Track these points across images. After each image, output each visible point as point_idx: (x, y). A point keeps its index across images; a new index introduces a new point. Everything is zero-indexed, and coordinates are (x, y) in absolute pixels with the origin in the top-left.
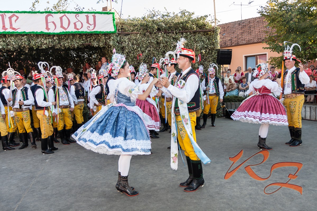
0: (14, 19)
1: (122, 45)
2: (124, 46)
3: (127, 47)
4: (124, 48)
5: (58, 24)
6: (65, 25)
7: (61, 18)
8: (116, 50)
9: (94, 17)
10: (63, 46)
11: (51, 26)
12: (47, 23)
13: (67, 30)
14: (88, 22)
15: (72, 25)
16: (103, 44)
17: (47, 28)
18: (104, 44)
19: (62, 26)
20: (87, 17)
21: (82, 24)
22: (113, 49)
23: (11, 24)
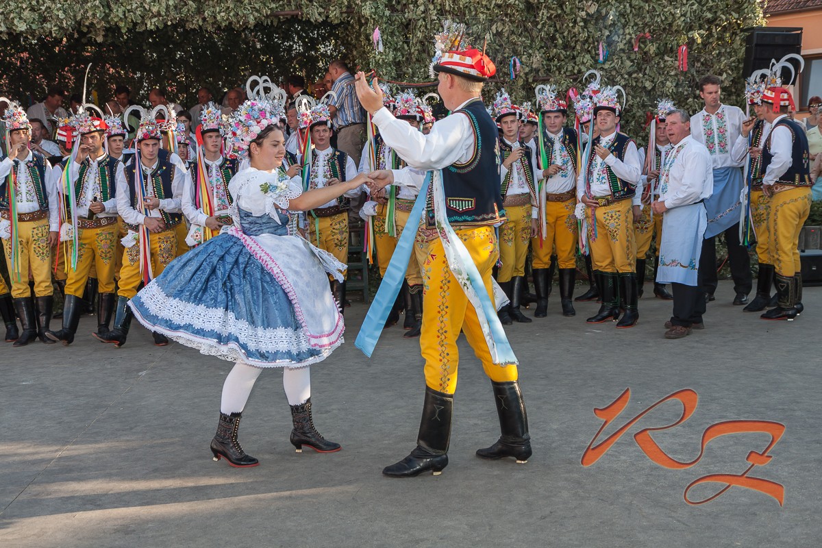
1: (406, 16)
2: (410, 20)
3: (421, 22)
4: (411, 27)
8: (383, 32)
10: (210, 20)
16: (341, 13)
18: (345, 12)
22: (374, 30)
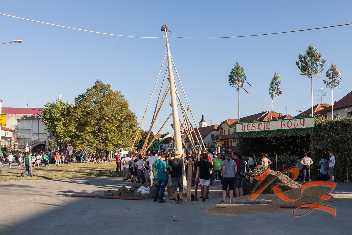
5: (286, 126)
6: (290, 126)
7: (288, 122)
9: (304, 120)
11: (283, 126)
12: (282, 125)
13: (291, 128)
14: (300, 123)
15: (293, 125)
17: (281, 127)
19: (288, 126)
20: (300, 120)
21: (298, 125)
23: (267, 126)
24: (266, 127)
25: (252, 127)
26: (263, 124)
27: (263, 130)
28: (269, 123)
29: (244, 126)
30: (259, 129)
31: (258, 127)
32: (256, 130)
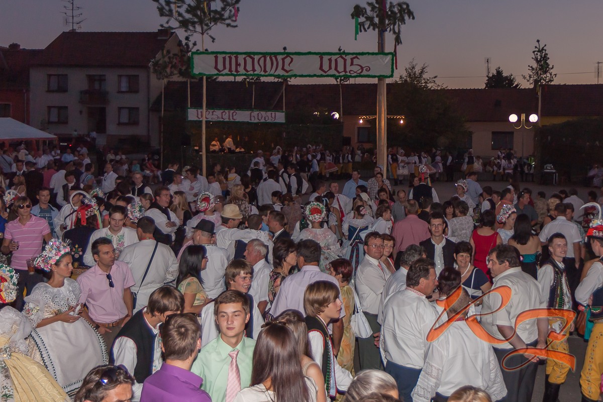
0: (235, 114)
5: (256, 118)
6: (260, 118)
7: (258, 114)
11: (253, 119)
12: (251, 116)
13: (261, 121)
15: (263, 118)
17: (251, 120)
19: (258, 119)
21: (268, 117)
23: (233, 116)
24: (231, 118)
25: (213, 115)
26: (228, 113)
27: (227, 120)
28: (235, 113)
29: (200, 113)
30: (222, 118)
31: (220, 116)
32: (219, 120)
